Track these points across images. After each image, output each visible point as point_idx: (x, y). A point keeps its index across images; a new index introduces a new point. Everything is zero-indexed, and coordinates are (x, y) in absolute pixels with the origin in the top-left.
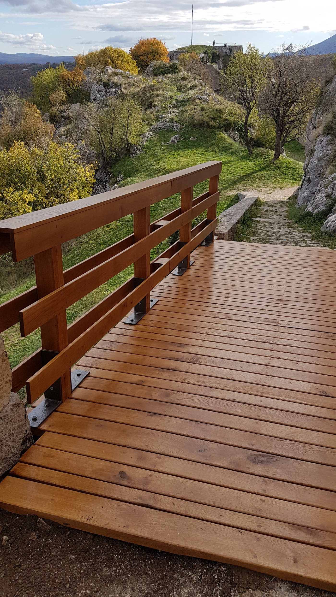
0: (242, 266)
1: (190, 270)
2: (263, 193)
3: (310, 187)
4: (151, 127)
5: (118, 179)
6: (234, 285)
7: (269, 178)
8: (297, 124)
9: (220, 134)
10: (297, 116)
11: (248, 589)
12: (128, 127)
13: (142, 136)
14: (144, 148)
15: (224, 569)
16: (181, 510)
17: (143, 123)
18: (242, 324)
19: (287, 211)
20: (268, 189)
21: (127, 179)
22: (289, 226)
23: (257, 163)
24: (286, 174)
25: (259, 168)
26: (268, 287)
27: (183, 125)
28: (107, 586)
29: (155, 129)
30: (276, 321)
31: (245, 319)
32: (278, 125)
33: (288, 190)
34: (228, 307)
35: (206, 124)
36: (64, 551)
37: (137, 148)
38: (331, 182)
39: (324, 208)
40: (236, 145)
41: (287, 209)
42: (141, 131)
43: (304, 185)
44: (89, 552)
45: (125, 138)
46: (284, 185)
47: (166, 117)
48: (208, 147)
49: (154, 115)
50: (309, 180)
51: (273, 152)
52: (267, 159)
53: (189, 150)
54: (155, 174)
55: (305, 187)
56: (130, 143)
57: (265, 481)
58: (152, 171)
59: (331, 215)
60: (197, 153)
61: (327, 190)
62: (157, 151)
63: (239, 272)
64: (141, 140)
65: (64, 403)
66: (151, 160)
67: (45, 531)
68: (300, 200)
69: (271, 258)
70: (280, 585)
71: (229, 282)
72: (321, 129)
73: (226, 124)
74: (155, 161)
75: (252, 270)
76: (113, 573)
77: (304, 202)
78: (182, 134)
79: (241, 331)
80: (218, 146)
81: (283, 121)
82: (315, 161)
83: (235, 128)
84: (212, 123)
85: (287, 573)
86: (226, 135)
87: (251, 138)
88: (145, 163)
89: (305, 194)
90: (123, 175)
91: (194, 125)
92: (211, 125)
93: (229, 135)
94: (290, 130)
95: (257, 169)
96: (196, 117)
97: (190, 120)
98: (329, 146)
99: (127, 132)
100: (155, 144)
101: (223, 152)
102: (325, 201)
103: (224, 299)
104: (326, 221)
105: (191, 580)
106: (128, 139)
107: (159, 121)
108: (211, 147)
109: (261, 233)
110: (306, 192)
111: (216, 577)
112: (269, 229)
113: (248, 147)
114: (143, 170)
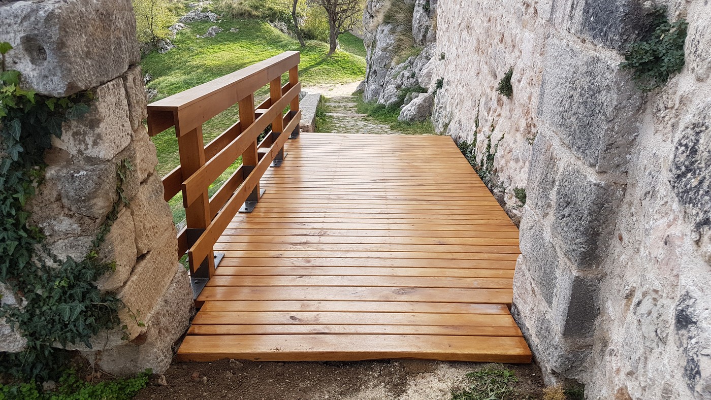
0: (337, 154)
1: (285, 162)
2: (324, 89)
3: (377, 80)
4: (180, 17)
5: (145, 79)
6: (335, 171)
7: (328, 73)
8: (349, 13)
9: (265, 25)
10: (349, 4)
11: (418, 373)
12: (152, 19)
13: (171, 28)
14: (175, 42)
15: (397, 364)
16: (352, 331)
17: (170, 14)
18: (355, 202)
19: (356, 106)
20: (329, 85)
21: (157, 78)
22: (365, 119)
23: (313, 57)
24: (345, 68)
25: (316, 63)
26: (367, 170)
27: (219, 15)
28: (307, 394)
29: (187, 19)
30: (384, 196)
31: (356, 197)
32: (330, 14)
33: (350, 85)
34: (337, 190)
35: (247, 14)
36: (261, 378)
37: (166, 43)
38: (399, 72)
39: (396, 99)
40: (285, 37)
41: (355, 104)
42: (169, 22)
43: (370, 77)
44: (283, 375)
45: (150, 31)
46: (345, 80)
47: (198, 5)
48: (253, 40)
49: (182, 4)
50: (375, 72)
51: (328, 46)
52: (323, 52)
53: (231, 43)
54: (194, 71)
55: (371, 80)
56: (156, 37)
57: (412, 304)
58: (189, 68)
59: (403, 105)
60: (241, 47)
61: (396, 80)
62: (192, 44)
63: (336, 160)
64: (170, 33)
65: (211, 280)
66: (186, 56)
67: (238, 369)
68: (368, 94)
69: (362, 145)
70: (441, 365)
71: (329, 169)
72: (380, 18)
73: (271, 14)
74: (190, 56)
75: (348, 157)
76: (309, 385)
77: (373, 96)
78: (221, 25)
79: (356, 207)
80: (265, 38)
81: (335, 10)
82: (378, 52)
83: (281, 19)
84: (254, 13)
85: (446, 353)
86: (272, 25)
87: (301, 29)
88: (178, 59)
89: (373, 87)
90: (152, 74)
91: (233, 15)
92: (254, 15)
93: (275, 26)
94: (342, 20)
95: (313, 64)
96: (234, 6)
97: (227, 10)
98: (391, 36)
99: (152, 24)
100: (188, 37)
101: (272, 46)
102: (396, 92)
103: (331, 183)
104: (402, 111)
105: (373, 377)
106: (154, 32)
107: (189, 11)
108: (257, 40)
109: (339, 127)
110: (374, 85)
111: (393, 370)
112: (346, 123)
113: (299, 38)
114: (177, 67)
